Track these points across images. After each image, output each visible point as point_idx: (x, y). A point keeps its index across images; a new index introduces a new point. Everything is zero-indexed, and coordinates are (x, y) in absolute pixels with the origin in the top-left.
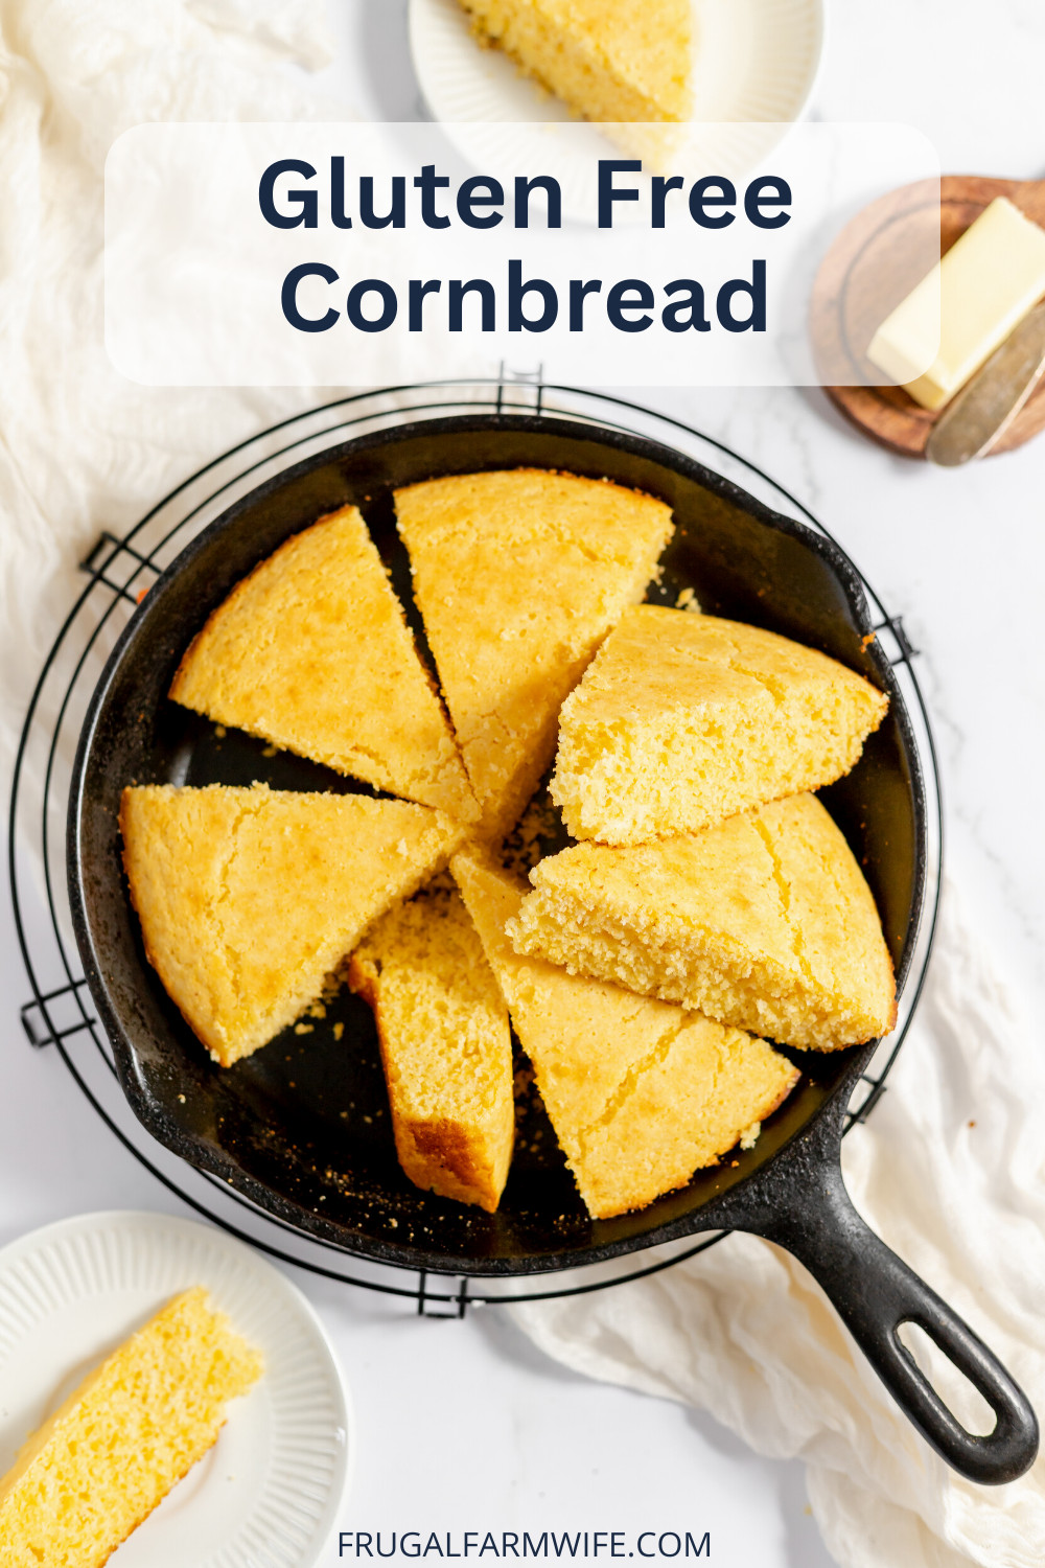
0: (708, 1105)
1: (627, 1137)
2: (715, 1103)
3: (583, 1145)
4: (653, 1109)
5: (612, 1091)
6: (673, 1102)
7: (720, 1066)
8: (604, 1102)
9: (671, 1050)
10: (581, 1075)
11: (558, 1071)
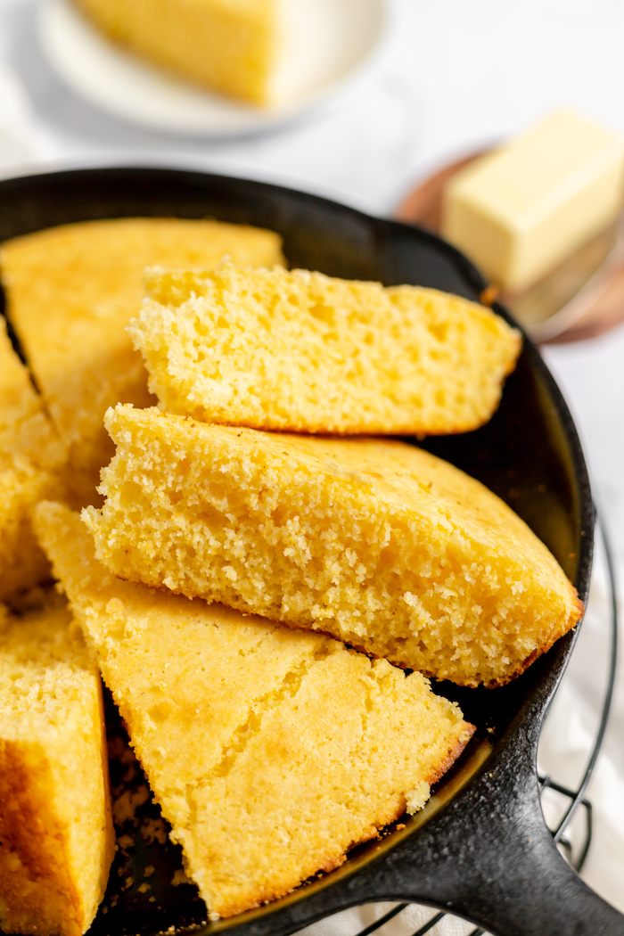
0: (356, 753)
1: (251, 791)
2: (367, 750)
3: (193, 805)
4: (284, 752)
5: (228, 734)
6: (308, 743)
7: (369, 705)
8: (219, 750)
9: (303, 683)
10: (188, 715)
11: (158, 715)
